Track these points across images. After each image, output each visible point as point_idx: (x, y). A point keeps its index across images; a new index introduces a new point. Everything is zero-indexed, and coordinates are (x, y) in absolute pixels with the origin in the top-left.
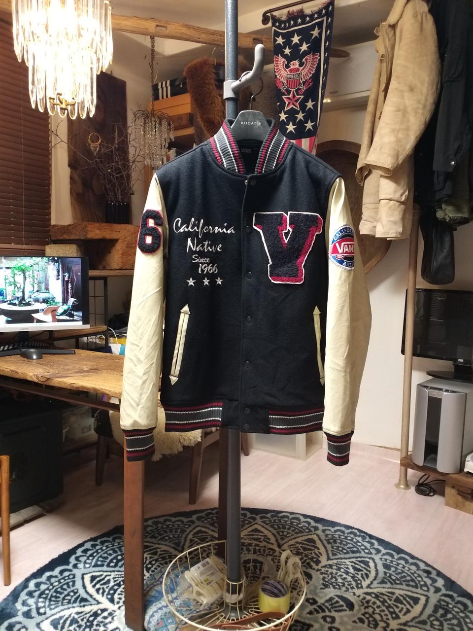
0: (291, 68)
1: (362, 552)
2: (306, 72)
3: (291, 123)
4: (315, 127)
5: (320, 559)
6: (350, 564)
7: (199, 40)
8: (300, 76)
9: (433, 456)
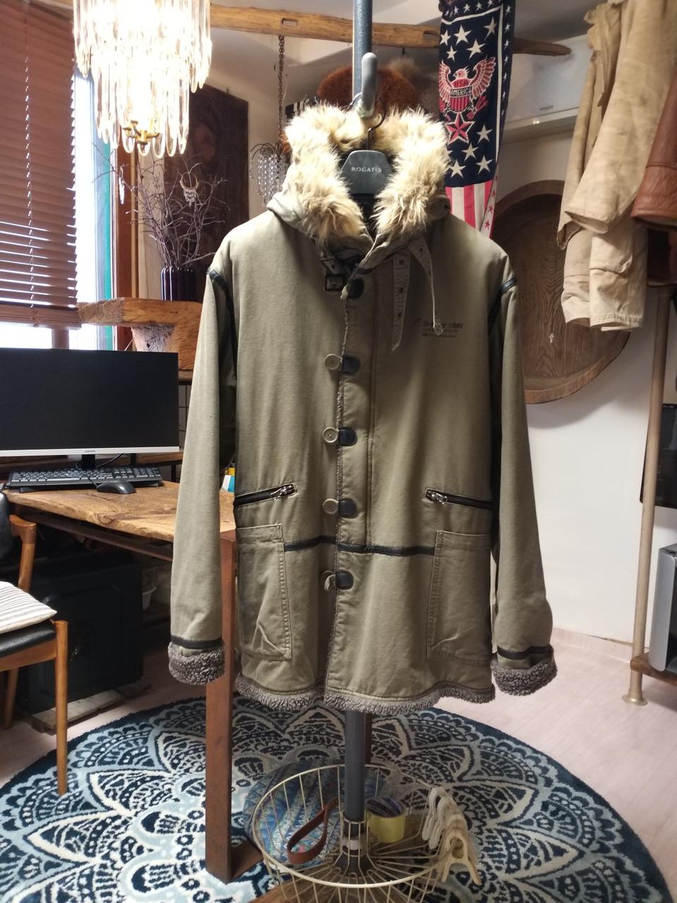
1: (454, 739)
6: (438, 753)
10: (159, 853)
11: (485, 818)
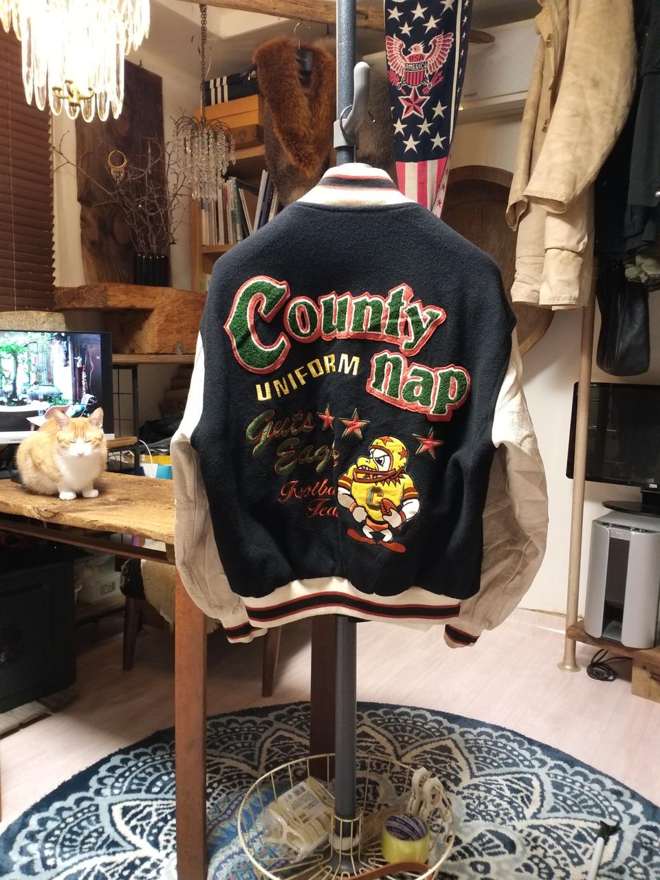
0: (411, 54)
1: (521, 765)
2: (434, 61)
3: (411, 136)
4: (445, 143)
5: (459, 776)
6: (505, 783)
7: (274, 11)
8: (425, 67)
9: (614, 623)
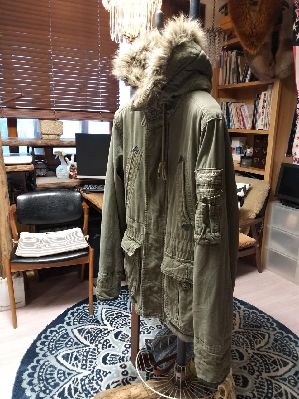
10: (116, 349)
11: (263, 372)
